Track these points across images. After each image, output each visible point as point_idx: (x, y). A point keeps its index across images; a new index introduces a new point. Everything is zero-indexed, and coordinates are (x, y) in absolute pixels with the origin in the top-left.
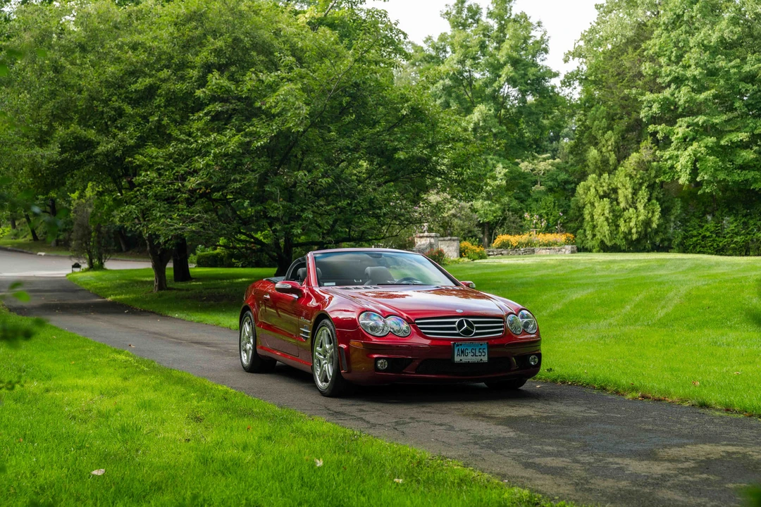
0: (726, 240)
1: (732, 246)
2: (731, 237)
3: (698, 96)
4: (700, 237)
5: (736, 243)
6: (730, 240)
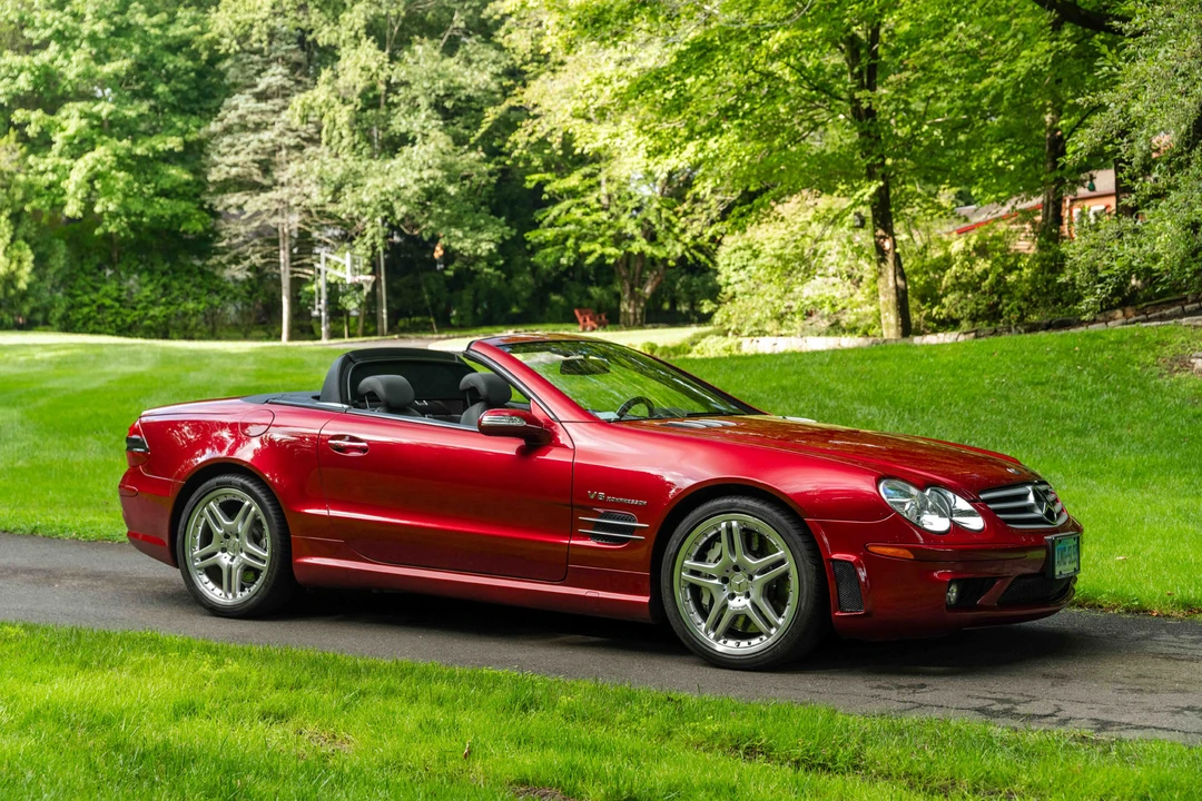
0: (136, 313)
1: (147, 322)
2: (145, 308)
3: (99, 68)
4: (94, 307)
5: (153, 318)
6: (142, 312)
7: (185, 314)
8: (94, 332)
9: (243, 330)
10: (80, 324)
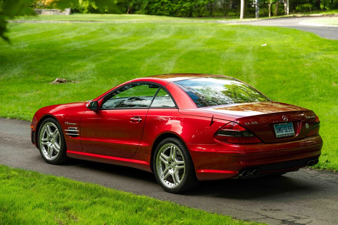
0: (178, 5)
1: (182, 10)
2: (181, 3)
4: (160, 3)
5: (185, 8)
6: (180, 5)
7: (199, 6)
8: (160, 15)
9: (224, 12)
10: (154, 11)
